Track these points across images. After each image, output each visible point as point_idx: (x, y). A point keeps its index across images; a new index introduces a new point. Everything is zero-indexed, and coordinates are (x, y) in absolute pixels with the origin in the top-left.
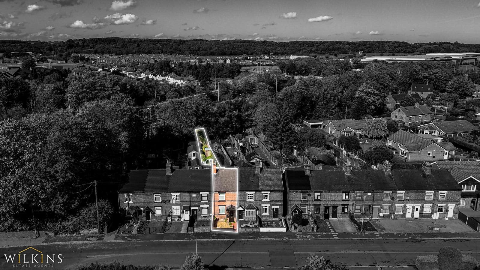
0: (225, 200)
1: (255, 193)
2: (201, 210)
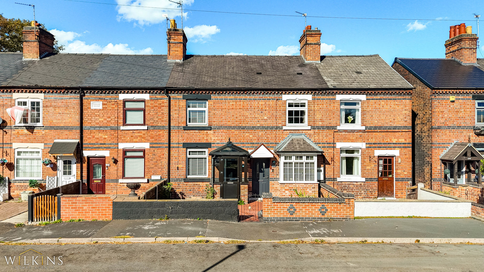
1: (314, 99)
2: (120, 163)
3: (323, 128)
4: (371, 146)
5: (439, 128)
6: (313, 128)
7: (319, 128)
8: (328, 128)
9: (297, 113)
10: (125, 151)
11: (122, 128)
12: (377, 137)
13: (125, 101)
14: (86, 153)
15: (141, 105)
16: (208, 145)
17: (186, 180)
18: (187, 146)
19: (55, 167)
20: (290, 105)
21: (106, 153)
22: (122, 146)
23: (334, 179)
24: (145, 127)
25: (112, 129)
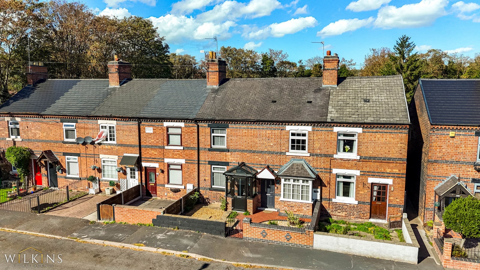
0: (225, 147)
1: (313, 130)
2: (166, 173)
3: (321, 155)
4: (365, 174)
5: (436, 161)
6: (312, 155)
7: (317, 155)
8: (326, 156)
9: (298, 141)
10: (169, 165)
11: (166, 147)
12: (372, 166)
13: (168, 128)
14: (144, 164)
15: (179, 131)
16: (227, 164)
17: (211, 189)
18: (211, 163)
19: (125, 173)
20: (293, 134)
21: (156, 165)
22: (167, 160)
23: (330, 199)
24: (182, 148)
25: (160, 147)
